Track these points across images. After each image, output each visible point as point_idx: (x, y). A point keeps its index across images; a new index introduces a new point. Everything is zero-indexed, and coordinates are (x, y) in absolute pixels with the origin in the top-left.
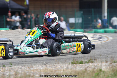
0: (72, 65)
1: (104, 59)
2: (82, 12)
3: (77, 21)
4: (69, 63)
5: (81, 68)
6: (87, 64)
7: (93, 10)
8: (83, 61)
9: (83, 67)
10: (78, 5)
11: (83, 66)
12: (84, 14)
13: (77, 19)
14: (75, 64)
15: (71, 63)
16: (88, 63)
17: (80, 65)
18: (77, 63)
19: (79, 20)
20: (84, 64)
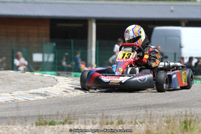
0: (37, 127)
1: (90, 119)
2: (54, 44)
3: (46, 60)
4: (32, 124)
5: (51, 131)
6: (61, 126)
7: (72, 41)
8: (55, 122)
9: (55, 131)
10: (48, 32)
11: (56, 129)
12: (57, 47)
13: (46, 55)
14: (41, 126)
15: (34, 124)
16: (63, 124)
17: (51, 127)
18: (46, 124)
19: (48, 57)
20: (56, 126)
